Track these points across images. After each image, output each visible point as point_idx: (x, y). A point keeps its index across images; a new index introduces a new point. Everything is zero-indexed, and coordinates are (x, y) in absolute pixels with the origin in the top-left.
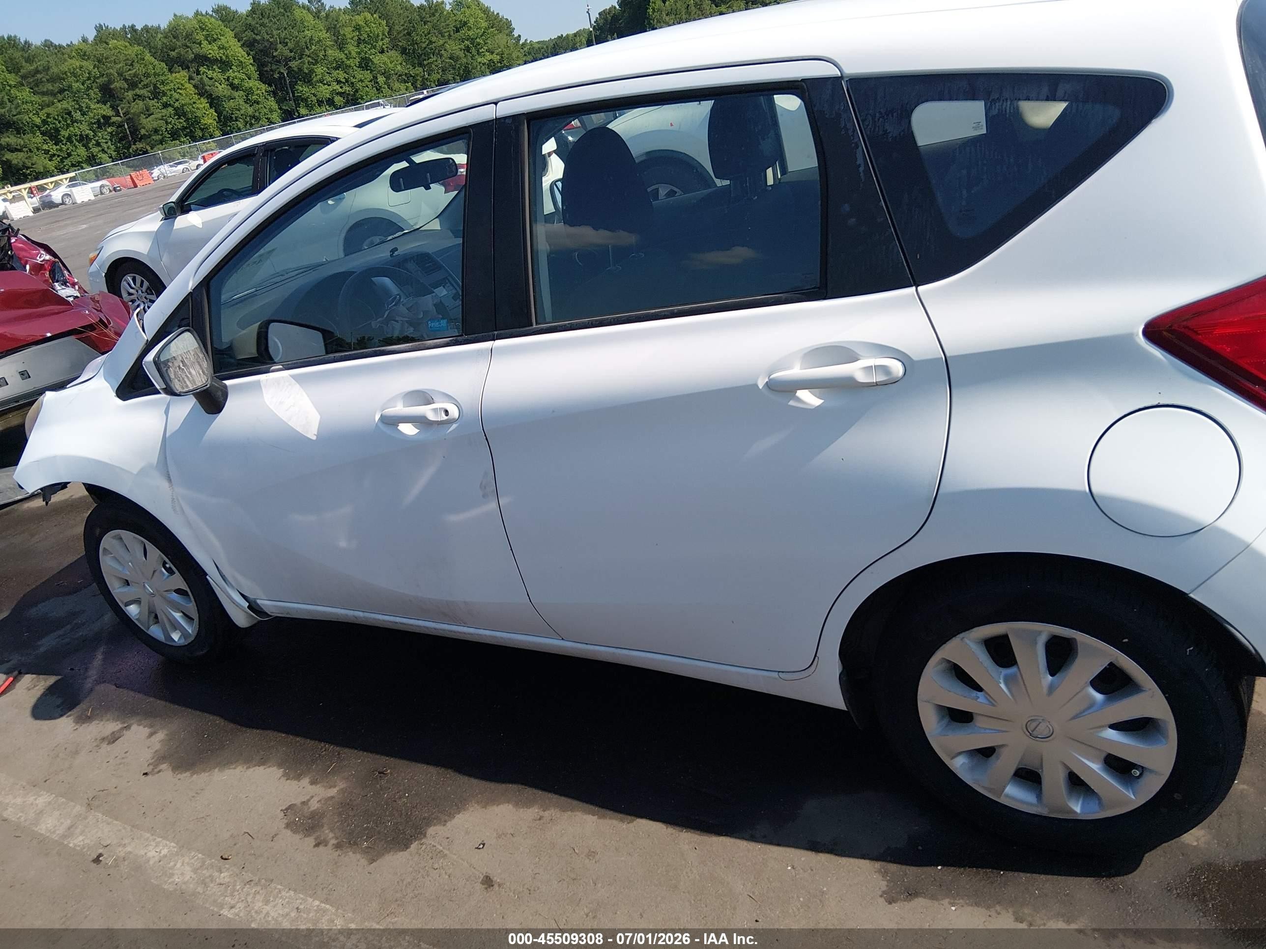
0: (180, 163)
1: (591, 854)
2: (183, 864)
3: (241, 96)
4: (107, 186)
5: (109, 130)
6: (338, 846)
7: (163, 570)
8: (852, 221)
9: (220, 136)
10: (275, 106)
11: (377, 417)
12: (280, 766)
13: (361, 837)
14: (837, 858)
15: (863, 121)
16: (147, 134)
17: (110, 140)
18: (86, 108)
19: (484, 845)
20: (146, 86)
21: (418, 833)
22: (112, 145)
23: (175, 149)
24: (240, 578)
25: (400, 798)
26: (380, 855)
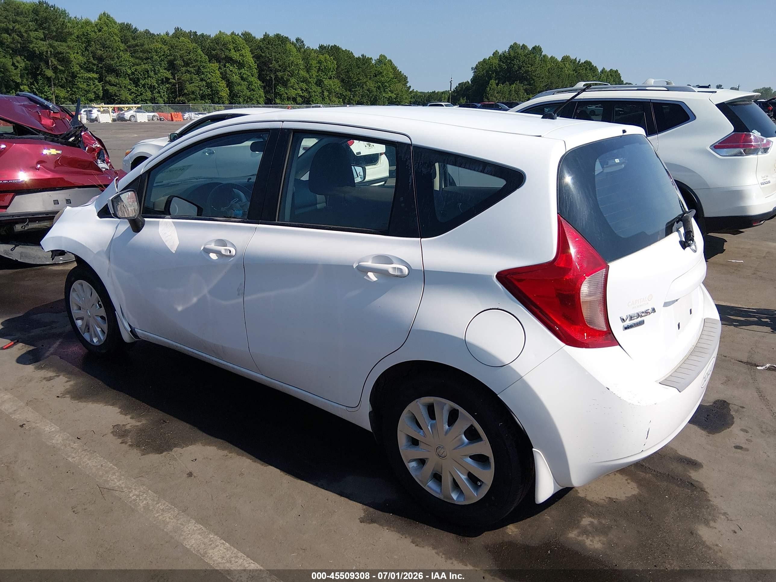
0: (200, 114)
1: (241, 474)
2: (59, 436)
3: (245, 84)
4: (157, 116)
5: (167, 86)
6: (130, 445)
7: (97, 305)
8: (403, 205)
9: (228, 104)
10: (263, 95)
11: (202, 248)
12: (120, 408)
13: (143, 445)
14: (349, 500)
15: (415, 164)
16: (188, 93)
17: (166, 91)
18: (158, 71)
19: (196, 460)
20: (194, 67)
21: (169, 448)
22: (166, 94)
23: (200, 105)
24: (130, 316)
25: (168, 433)
26: (148, 453)
